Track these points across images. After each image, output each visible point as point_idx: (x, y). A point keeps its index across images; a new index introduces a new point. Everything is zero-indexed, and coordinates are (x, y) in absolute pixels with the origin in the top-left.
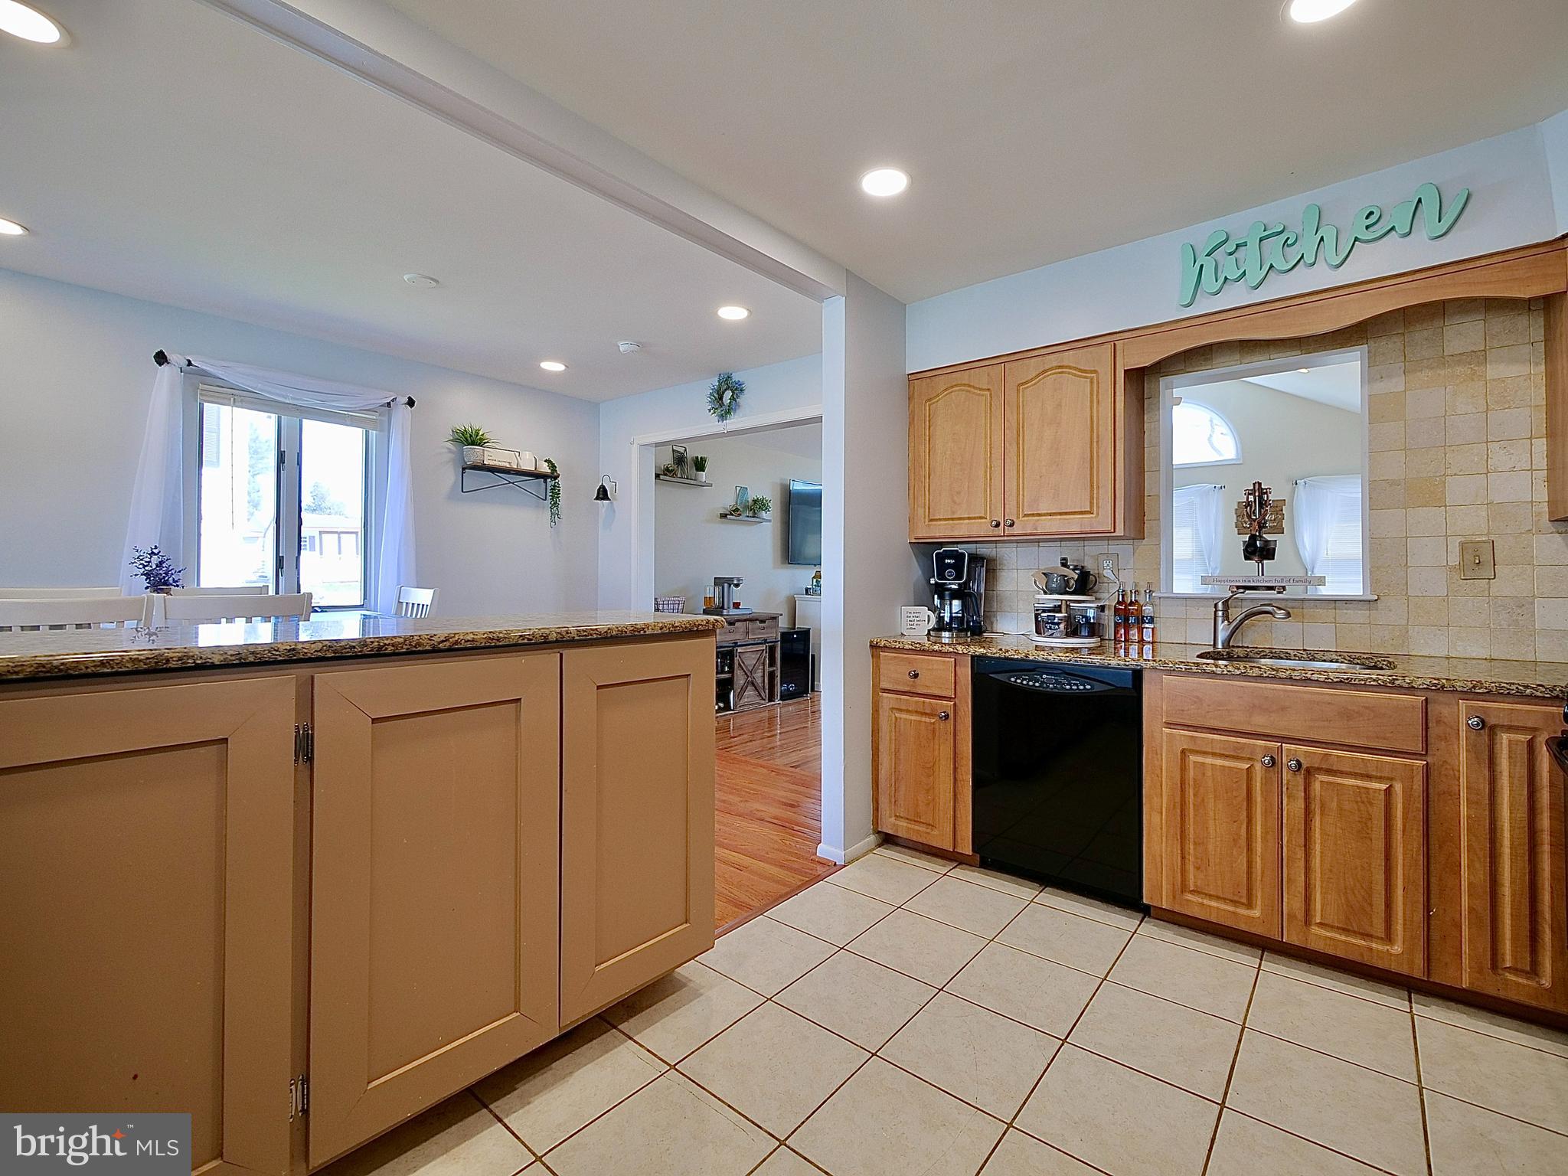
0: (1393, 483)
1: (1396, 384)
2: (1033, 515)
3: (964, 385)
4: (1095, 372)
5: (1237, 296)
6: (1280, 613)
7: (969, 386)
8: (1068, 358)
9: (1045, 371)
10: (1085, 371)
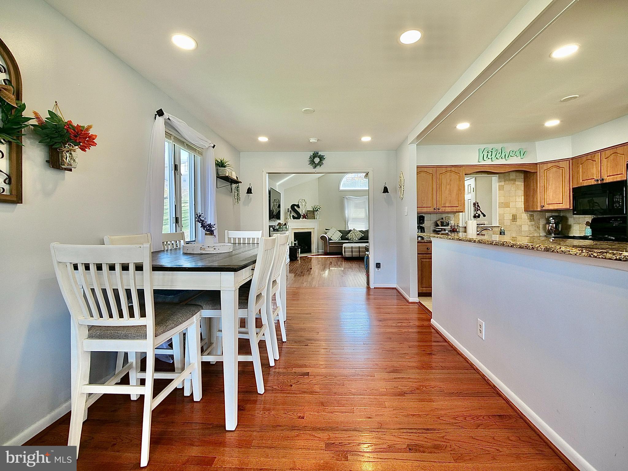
0: (502, 203)
1: (503, 183)
2: (444, 207)
3: (425, 171)
4: (459, 173)
5: (489, 162)
6: (491, 229)
7: (426, 172)
8: (453, 169)
9: (447, 171)
10: (457, 173)
